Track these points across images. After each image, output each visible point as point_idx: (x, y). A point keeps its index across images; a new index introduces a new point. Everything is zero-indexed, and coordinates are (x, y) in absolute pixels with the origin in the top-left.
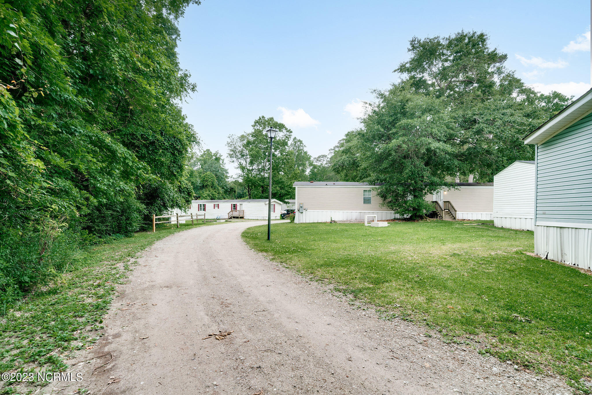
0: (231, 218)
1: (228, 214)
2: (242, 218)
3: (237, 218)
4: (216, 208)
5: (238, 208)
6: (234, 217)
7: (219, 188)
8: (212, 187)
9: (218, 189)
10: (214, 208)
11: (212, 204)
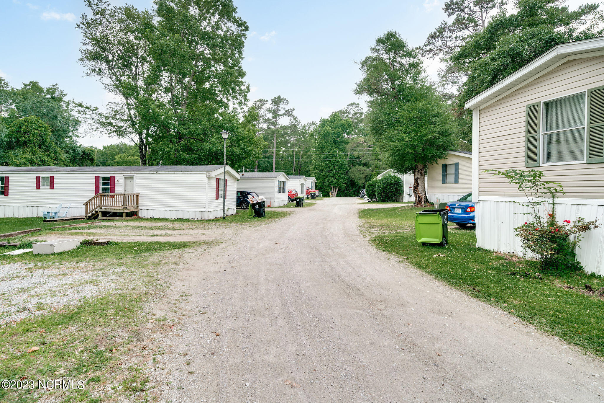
0: (94, 217)
1: (86, 204)
2: (133, 215)
3: (117, 215)
4: (45, 188)
5: (119, 189)
6: (105, 214)
7: (58, 150)
8: (40, 146)
9: (55, 151)
10: (38, 187)
11: (31, 178)
